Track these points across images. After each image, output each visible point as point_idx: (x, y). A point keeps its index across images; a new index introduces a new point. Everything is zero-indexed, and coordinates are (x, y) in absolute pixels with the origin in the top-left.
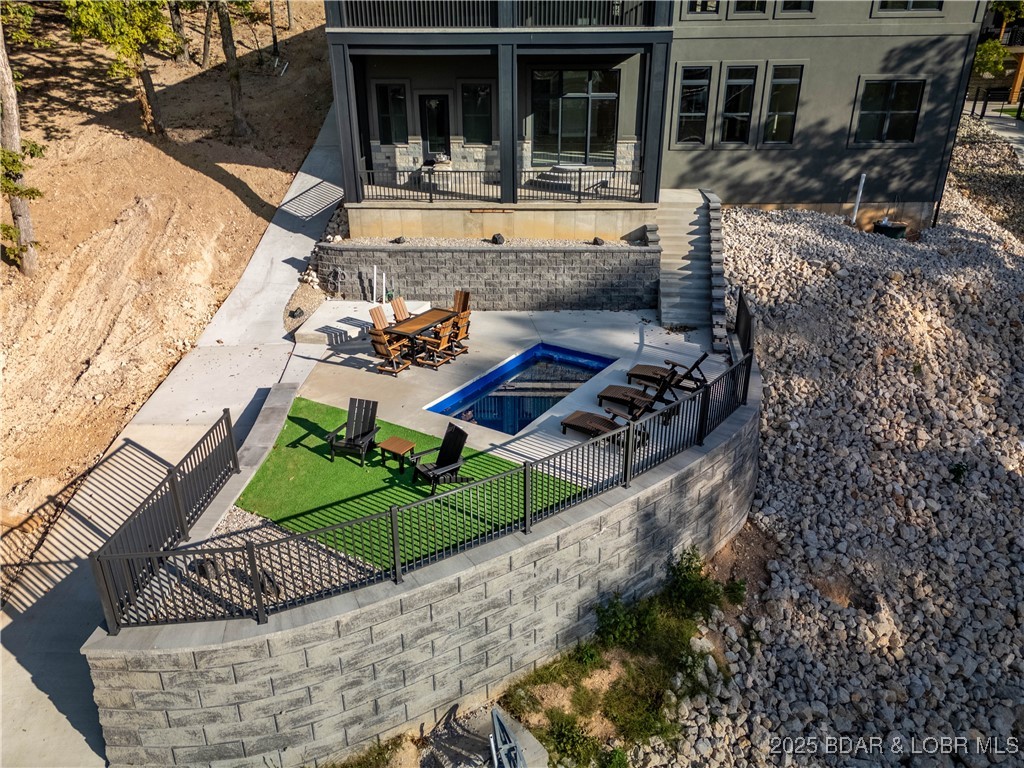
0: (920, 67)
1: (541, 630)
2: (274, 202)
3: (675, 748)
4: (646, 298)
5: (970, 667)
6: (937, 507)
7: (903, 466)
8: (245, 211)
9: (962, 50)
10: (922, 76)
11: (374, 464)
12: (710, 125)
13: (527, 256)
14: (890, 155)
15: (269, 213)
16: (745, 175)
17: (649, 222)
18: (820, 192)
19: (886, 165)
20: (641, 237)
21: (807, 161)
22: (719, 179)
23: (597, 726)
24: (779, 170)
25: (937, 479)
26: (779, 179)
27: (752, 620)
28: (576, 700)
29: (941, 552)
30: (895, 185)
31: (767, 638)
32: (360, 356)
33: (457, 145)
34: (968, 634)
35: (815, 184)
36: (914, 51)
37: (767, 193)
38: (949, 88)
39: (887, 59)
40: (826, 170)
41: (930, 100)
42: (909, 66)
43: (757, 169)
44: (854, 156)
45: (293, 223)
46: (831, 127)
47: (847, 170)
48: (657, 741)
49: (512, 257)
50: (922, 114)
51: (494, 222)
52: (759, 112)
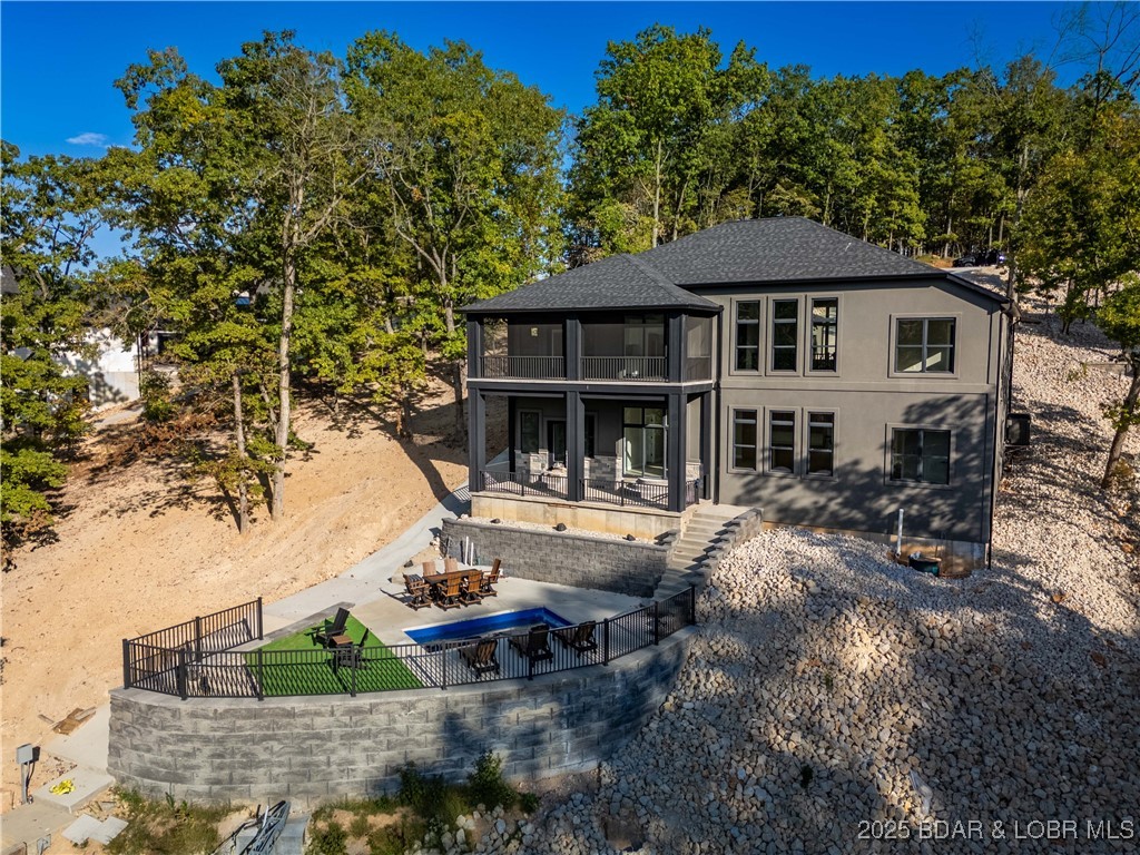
0: (942, 420)
1: (352, 770)
8: (429, 493)
9: (979, 408)
10: (944, 427)
12: (759, 456)
14: (928, 496)
16: (792, 501)
17: (673, 528)
18: (863, 523)
19: (924, 504)
20: (664, 539)
21: (847, 494)
22: (769, 502)
26: (824, 508)
28: (355, 825)
30: (936, 523)
35: (857, 515)
36: (932, 407)
37: (814, 519)
38: (975, 440)
40: (867, 504)
41: (957, 450)
42: (930, 419)
43: (803, 497)
44: (890, 493)
45: (453, 504)
46: (866, 467)
47: (886, 505)
49: (566, 542)
50: (952, 461)
51: (564, 514)
52: (801, 449)
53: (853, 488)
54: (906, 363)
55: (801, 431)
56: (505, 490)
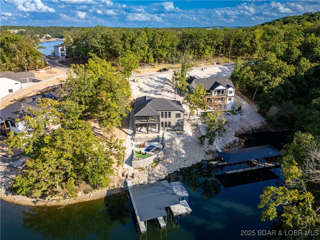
1: (151, 162)
2: (127, 132)
3: (157, 167)
4: (158, 141)
7: (174, 153)
8: (125, 134)
10: (180, 122)
11: (141, 154)
12: (164, 126)
13: (150, 138)
15: (127, 134)
16: (167, 129)
17: (159, 135)
21: (172, 128)
22: (165, 129)
24: (170, 128)
25: (176, 154)
27: (162, 162)
28: (152, 165)
29: (175, 158)
30: (180, 129)
32: (137, 147)
33: (143, 128)
35: (173, 130)
36: (179, 120)
39: (177, 121)
45: (130, 135)
46: (174, 125)
47: (176, 128)
49: (148, 138)
50: (181, 124)
51: (147, 135)
52: (168, 125)
54: (177, 117)
55: (168, 123)
56: (139, 133)
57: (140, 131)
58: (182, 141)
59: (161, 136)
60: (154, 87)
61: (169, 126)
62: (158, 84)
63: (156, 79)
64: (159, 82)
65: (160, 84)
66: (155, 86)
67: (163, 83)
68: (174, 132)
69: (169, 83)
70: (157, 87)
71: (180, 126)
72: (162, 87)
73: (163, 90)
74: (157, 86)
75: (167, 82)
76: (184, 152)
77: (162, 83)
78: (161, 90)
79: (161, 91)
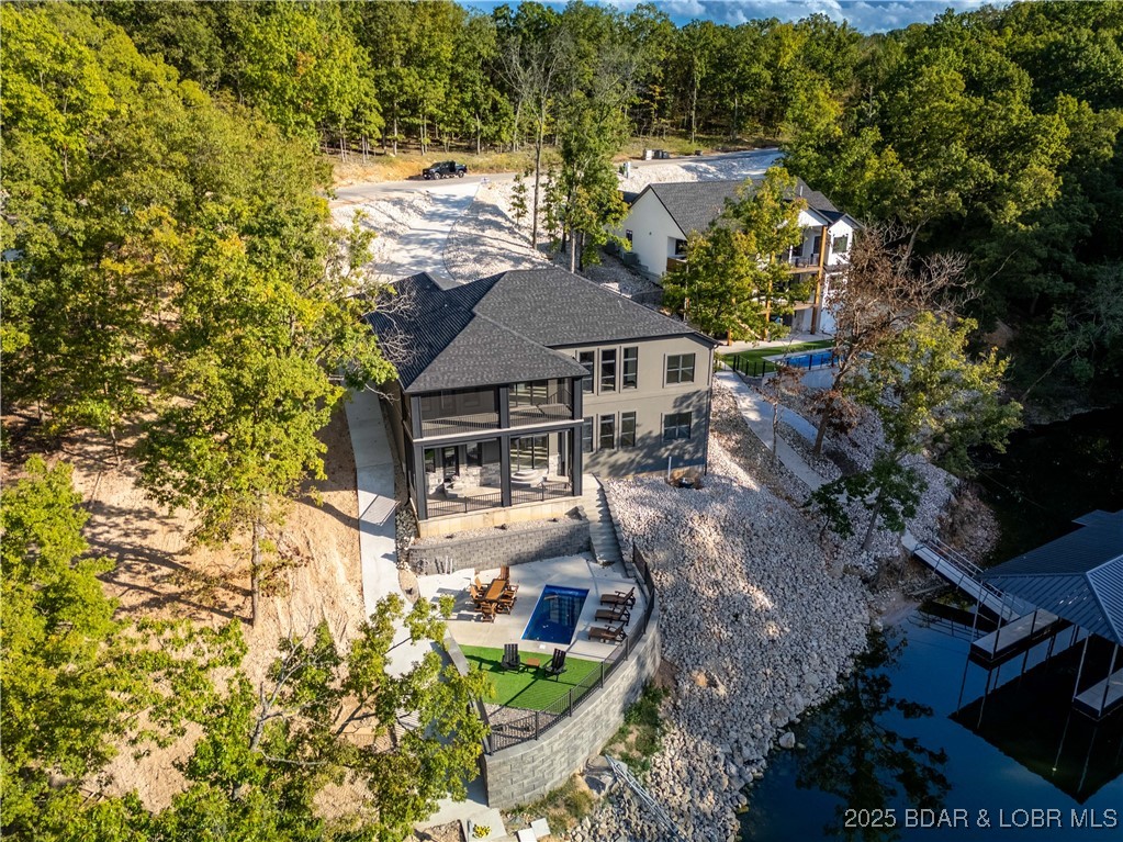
0: (689, 405)
1: (610, 725)
2: (354, 515)
3: (663, 754)
4: (585, 546)
5: (753, 700)
6: (731, 635)
7: (716, 618)
8: (341, 526)
10: (690, 409)
11: (523, 671)
12: (595, 441)
13: (524, 536)
14: (682, 445)
15: (355, 524)
16: (616, 461)
17: (578, 505)
18: (652, 464)
19: (681, 448)
20: (575, 513)
21: (645, 450)
22: (604, 464)
23: (635, 754)
24: (633, 456)
25: (729, 621)
26: (633, 461)
27: (675, 702)
28: (627, 747)
29: (736, 655)
30: (687, 457)
31: (682, 707)
32: (462, 612)
33: (465, 469)
34: (750, 687)
35: (650, 461)
36: (687, 397)
37: (627, 470)
38: (704, 411)
39: (675, 402)
40: (655, 454)
41: (697, 418)
42: (685, 405)
43: (622, 457)
44: (665, 447)
45: (374, 529)
47: (664, 453)
48: (657, 754)
49: (516, 537)
50: (692, 425)
51: (500, 516)
52: (617, 434)
53: (649, 446)
54: (672, 378)
55: (618, 423)
56: (443, 512)
57: (442, 494)
58: (727, 529)
59: (593, 512)
60: (425, 243)
61: (628, 442)
62: (448, 229)
63: (428, 208)
64: (448, 217)
65: (458, 228)
66: (436, 240)
67: (470, 220)
68: (658, 477)
69: (499, 219)
70: (445, 244)
71: (687, 435)
72: (474, 241)
73: (486, 253)
74: (445, 236)
75: (489, 217)
76: (762, 600)
77: (466, 221)
78: (472, 257)
79: (477, 260)
